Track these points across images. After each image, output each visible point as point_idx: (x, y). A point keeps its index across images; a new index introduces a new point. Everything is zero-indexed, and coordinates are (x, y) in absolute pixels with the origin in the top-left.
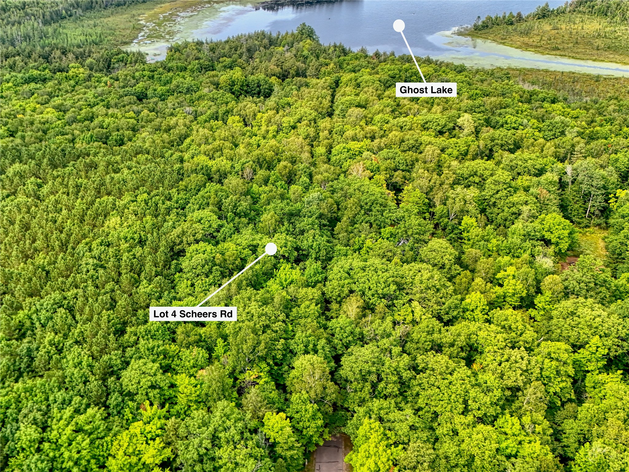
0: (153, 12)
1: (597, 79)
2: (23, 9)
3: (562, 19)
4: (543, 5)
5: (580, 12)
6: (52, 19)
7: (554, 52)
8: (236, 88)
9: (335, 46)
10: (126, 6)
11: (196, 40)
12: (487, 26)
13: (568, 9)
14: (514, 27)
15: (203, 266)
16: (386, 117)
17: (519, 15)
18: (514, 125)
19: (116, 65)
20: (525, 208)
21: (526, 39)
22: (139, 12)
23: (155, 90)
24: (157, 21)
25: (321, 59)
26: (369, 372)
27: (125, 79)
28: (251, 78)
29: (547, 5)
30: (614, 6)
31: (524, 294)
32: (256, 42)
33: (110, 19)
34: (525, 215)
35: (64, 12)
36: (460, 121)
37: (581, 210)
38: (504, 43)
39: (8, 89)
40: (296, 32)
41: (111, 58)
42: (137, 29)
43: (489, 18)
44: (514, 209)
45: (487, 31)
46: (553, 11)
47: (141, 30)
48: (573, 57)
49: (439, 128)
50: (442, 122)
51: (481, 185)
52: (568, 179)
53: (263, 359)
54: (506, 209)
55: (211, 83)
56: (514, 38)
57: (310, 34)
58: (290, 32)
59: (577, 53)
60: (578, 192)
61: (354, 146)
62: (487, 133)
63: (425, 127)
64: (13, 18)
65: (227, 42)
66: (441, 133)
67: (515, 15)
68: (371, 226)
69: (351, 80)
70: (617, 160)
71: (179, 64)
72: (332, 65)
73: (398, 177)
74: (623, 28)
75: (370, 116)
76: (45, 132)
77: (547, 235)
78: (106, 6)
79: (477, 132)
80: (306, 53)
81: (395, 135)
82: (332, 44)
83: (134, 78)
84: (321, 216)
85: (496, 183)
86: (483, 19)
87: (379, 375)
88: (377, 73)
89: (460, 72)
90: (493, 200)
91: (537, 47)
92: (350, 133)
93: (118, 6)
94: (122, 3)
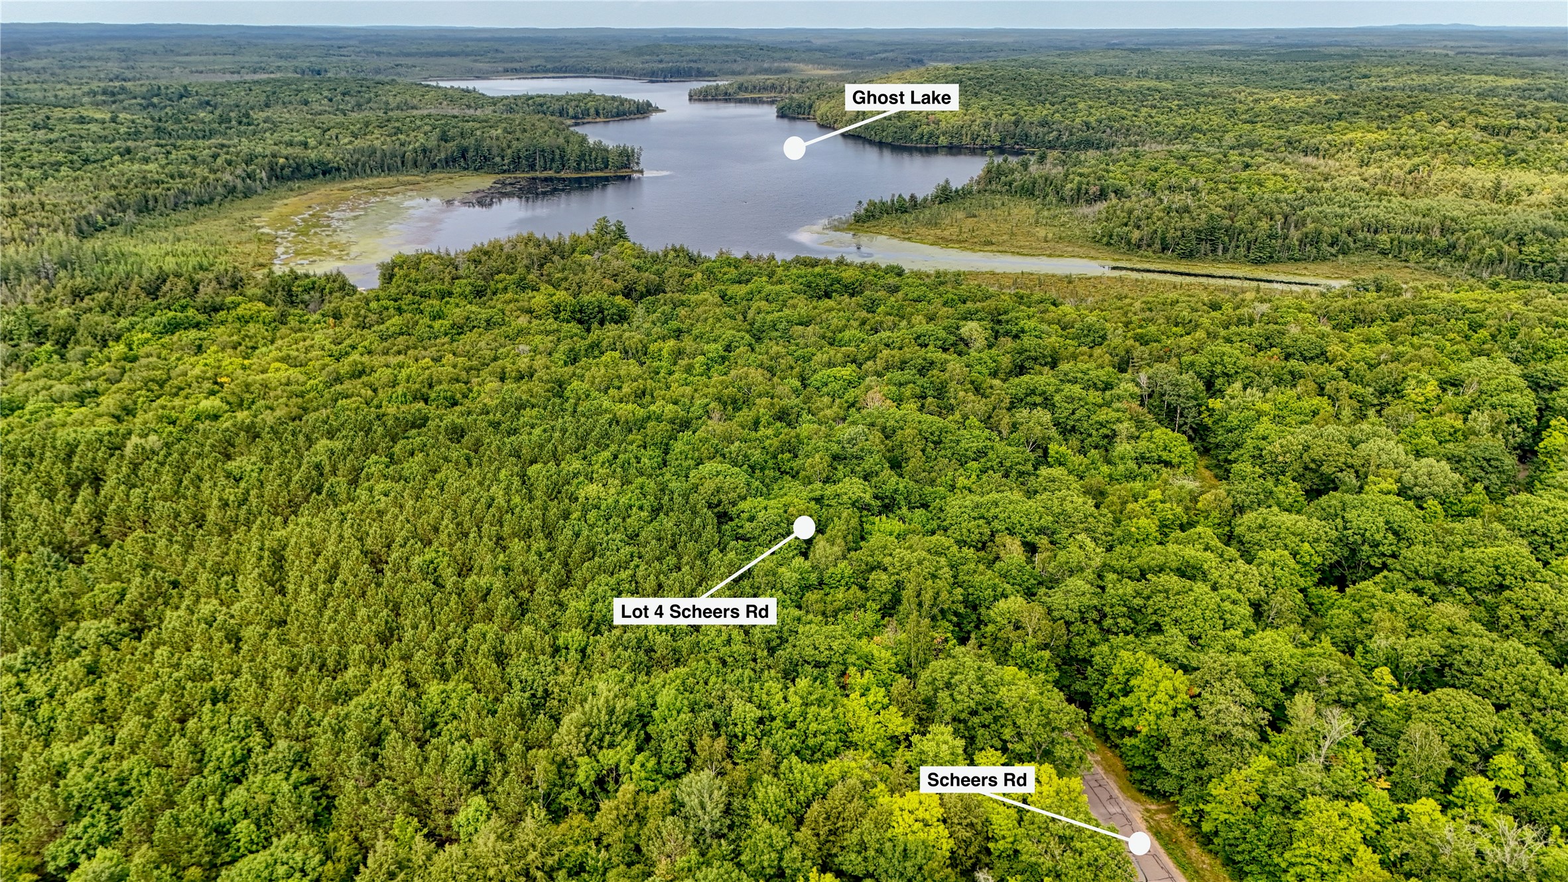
0: (274, 213)
1: (1069, 280)
3: (974, 202)
4: (942, 183)
5: (995, 192)
7: (988, 248)
10: (217, 203)
12: (874, 216)
13: (977, 189)
14: (912, 216)
17: (913, 197)
21: (939, 232)
22: (248, 213)
24: (295, 228)
29: (947, 182)
32: (535, 251)
33: (198, 227)
35: (99, 218)
36: (963, 332)
38: (909, 239)
40: (593, 232)
42: (266, 242)
43: (873, 204)
45: (876, 222)
46: (957, 191)
47: (273, 243)
55: (520, 310)
56: (921, 232)
57: (619, 233)
58: (581, 234)
59: (1021, 248)
63: (920, 342)
67: (907, 198)
74: (1067, 211)
78: (176, 205)
82: (670, 247)
86: (863, 205)
89: (900, 274)
91: (959, 242)
93: (200, 203)
94: (206, 199)
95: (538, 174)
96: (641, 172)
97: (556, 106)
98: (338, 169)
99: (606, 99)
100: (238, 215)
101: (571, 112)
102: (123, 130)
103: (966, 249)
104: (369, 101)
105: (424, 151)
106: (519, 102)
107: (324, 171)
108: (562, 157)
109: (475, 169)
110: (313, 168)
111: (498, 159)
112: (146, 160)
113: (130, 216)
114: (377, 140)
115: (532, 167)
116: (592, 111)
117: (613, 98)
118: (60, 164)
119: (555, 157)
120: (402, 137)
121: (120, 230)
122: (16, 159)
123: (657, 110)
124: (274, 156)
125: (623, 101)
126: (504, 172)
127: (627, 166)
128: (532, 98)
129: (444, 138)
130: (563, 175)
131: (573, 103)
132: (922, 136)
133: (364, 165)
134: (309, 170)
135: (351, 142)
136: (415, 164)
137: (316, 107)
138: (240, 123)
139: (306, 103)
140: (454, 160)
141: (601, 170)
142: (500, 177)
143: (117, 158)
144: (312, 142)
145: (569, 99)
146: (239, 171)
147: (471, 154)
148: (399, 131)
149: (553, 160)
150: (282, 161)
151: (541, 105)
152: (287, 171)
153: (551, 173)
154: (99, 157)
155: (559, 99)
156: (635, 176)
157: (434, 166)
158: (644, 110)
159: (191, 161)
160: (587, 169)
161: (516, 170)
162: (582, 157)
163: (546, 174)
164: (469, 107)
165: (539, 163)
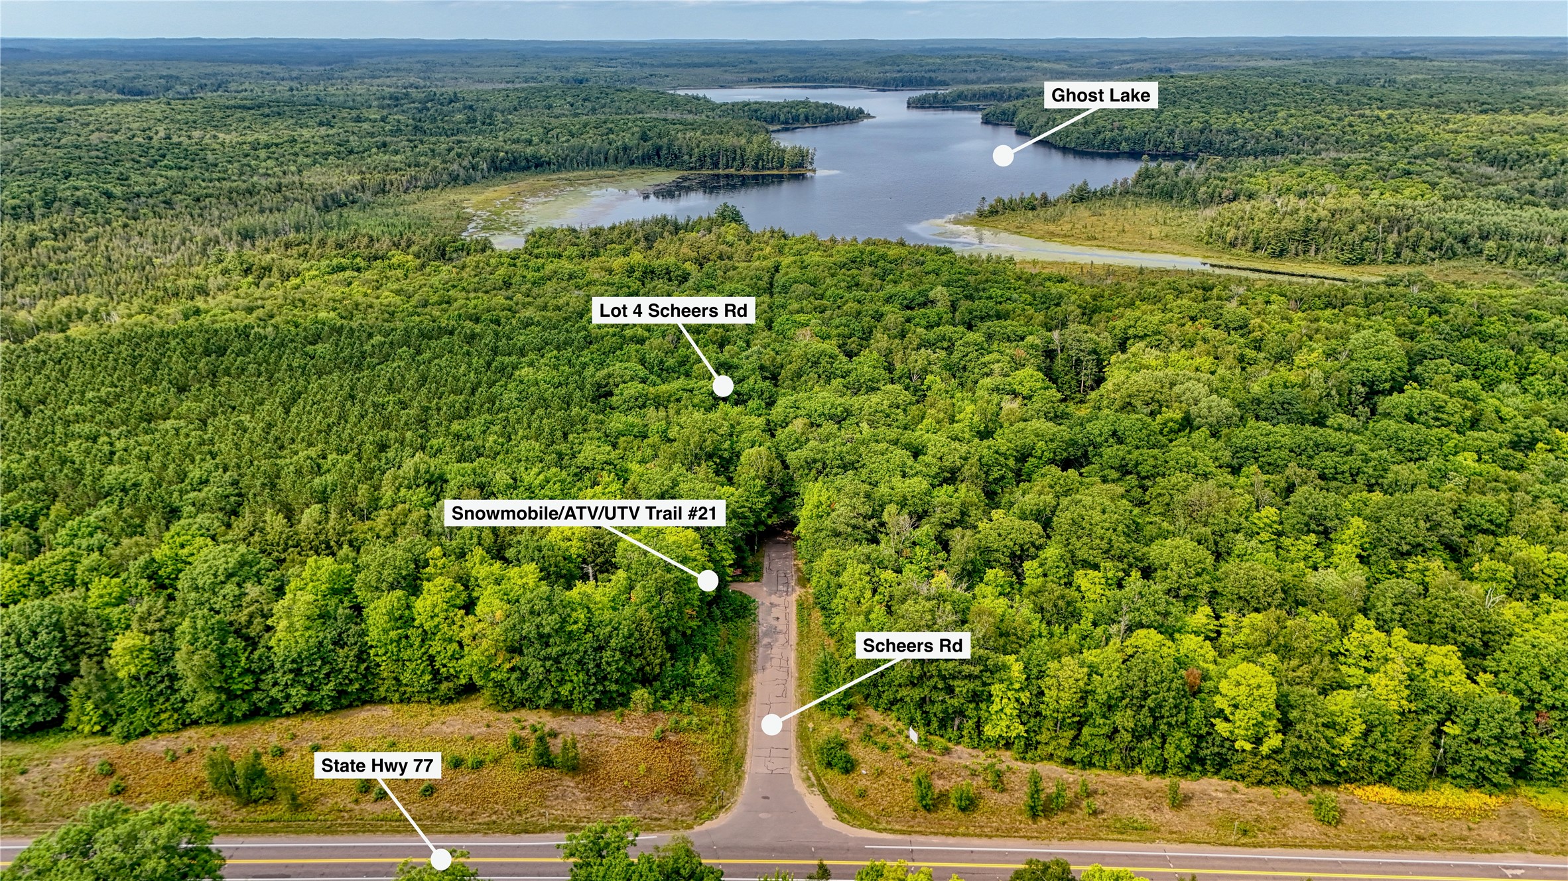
0: (483, 197)
2: (280, 192)
3: (1108, 202)
5: (1135, 194)
6: (326, 206)
7: (1088, 243)
8: (637, 274)
9: (773, 232)
10: (440, 188)
11: (565, 227)
12: (997, 212)
13: (1118, 191)
14: (1035, 213)
15: (637, 399)
16: (841, 291)
17: (1045, 197)
18: (1000, 299)
19: (455, 255)
20: (996, 366)
21: (1052, 228)
22: (462, 197)
23: (524, 277)
24: (493, 209)
25: (754, 244)
26: (815, 461)
27: (477, 267)
28: (657, 263)
29: (1085, 183)
30: (1181, 185)
31: (982, 428)
32: (657, 229)
33: (416, 206)
34: (997, 371)
35: (343, 196)
36: (932, 295)
37: (1073, 383)
38: (1019, 233)
39: (314, 277)
41: (445, 246)
42: (464, 219)
43: (1000, 200)
44: (985, 370)
45: (996, 218)
46: (1095, 192)
47: (470, 220)
48: (1114, 248)
49: (905, 302)
50: (911, 295)
51: (949, 350)
52: (1056, 345)
53: (710, 456)
54: (976, 370)
55: (602, 268)
56: (1035, 227)
57: (736, 217)
58: (705, 217)
59: (1122, 243)
60: (1067, 361)
61: (802, 318)
62: (964, 305)
63: (888, 300)
64: (267, 205)
65: (613, 228)
66: (908, 308)
67: (1039, 196)
68: (819, 376)
69: (795, 262)
70: (1114, 328)
71: (550, 250)
72: (768, 250)
73: (853, 344)
74: (1192, 213)
75: (820, 292)
76: (392, 314)
77: (1017, 387)
78: (408, 189)
79: (954, 307)
80: (730, 238)
81: (852, 306)
82: (768, 229)
83: (488, 265)
84: (762, 368)
85: (967, 344)
86: (991, 200)
87: (824, 463)
88: (831, 256)
89: (943, 254)
90: (963, 363)
91: (1065, 236)
92: (795, 306)
93: (427, 188)
94: (433, 184)
95: (721, 172)
96: (814, 171)
97: (769, 113)
98: (549, 164)
99: (817, 105)
100: (452, 197)
101: (782, 118)
102: (388, 128)
103: (1068, 243)
104: (604, 106)
105: (625, 149)
106: (736, 109)
107: (537, 165)
108: (742, 157)
109: (667, 167)
110: (528, 161)
111: (686, 157)
112: (396, 152)
113: (367, 196)
114: (591, 140)
115: (715, 165)
116: (802, 117)
117: (825, 105)
118: (329, 154)
119: (736, 156)
120: (611, 136)
121: (356, 207)
122: (297, 149)
123: (869, 116)
124: (497, 150)
125: (832, 108)
126: (691, 169)
127: (801, 165)
128: (748, 104)
129: (644, 137)
130: (742, 172)
131: (785, 110)
132: (1104, 141)
133: (571, 161)
134: (524, 163)
135: (568, 141)
136: (616, 160)
137: (557, 111)
138: (484, 123)
139: (550, 107)
140: (650, 158)
141: (778, 168)
142: (686, 173)
143: (374, 150)
144: (535, 140)
145: (781, 106)
146: (465, 163)
147: (664, 152)
148: (611, 131)
149: (734, 159)
150: (502, 154)
151: (756, 111)
152: (505, 164)
153: (732, 171)
154: (361, 149)
155: (773, 105)
156: (809, 174)
157: (632, 163)
158: (853, 116)
159: (430, 154)
160: (764, 168)
161: (702, 167)
162: (759, 157)
163: (727, 171)
164: (690, 112)
165: (722, 161)
